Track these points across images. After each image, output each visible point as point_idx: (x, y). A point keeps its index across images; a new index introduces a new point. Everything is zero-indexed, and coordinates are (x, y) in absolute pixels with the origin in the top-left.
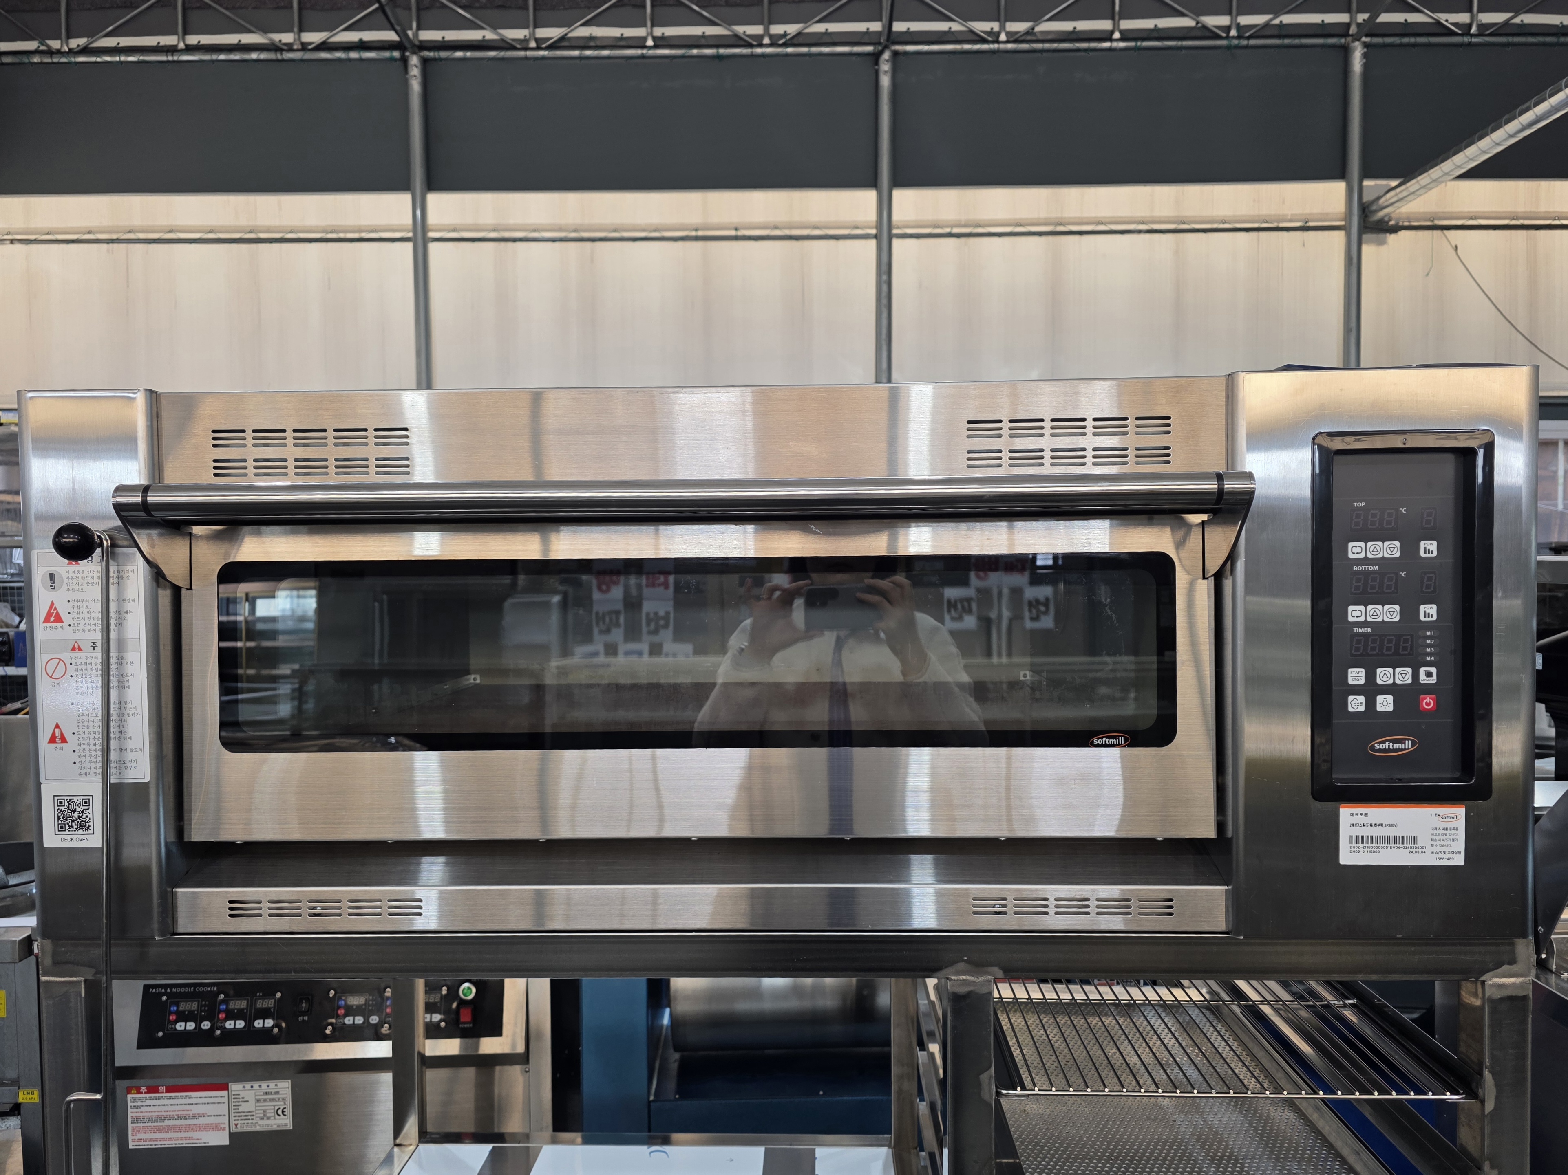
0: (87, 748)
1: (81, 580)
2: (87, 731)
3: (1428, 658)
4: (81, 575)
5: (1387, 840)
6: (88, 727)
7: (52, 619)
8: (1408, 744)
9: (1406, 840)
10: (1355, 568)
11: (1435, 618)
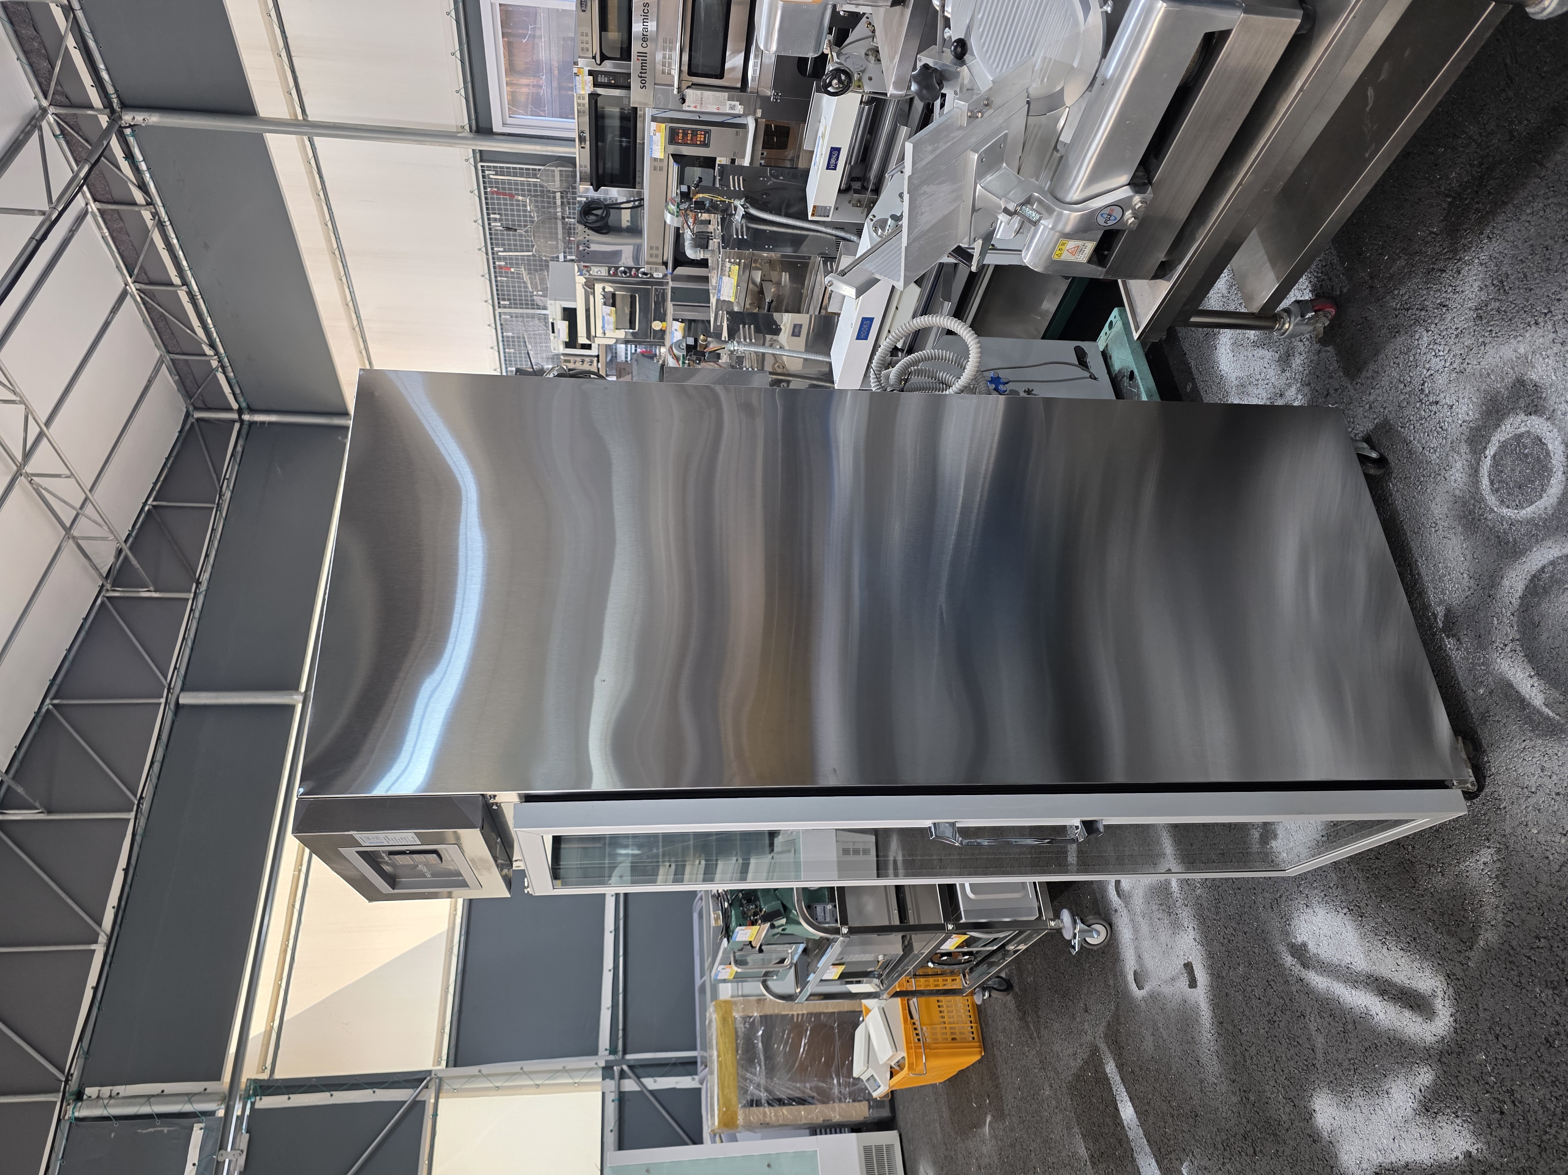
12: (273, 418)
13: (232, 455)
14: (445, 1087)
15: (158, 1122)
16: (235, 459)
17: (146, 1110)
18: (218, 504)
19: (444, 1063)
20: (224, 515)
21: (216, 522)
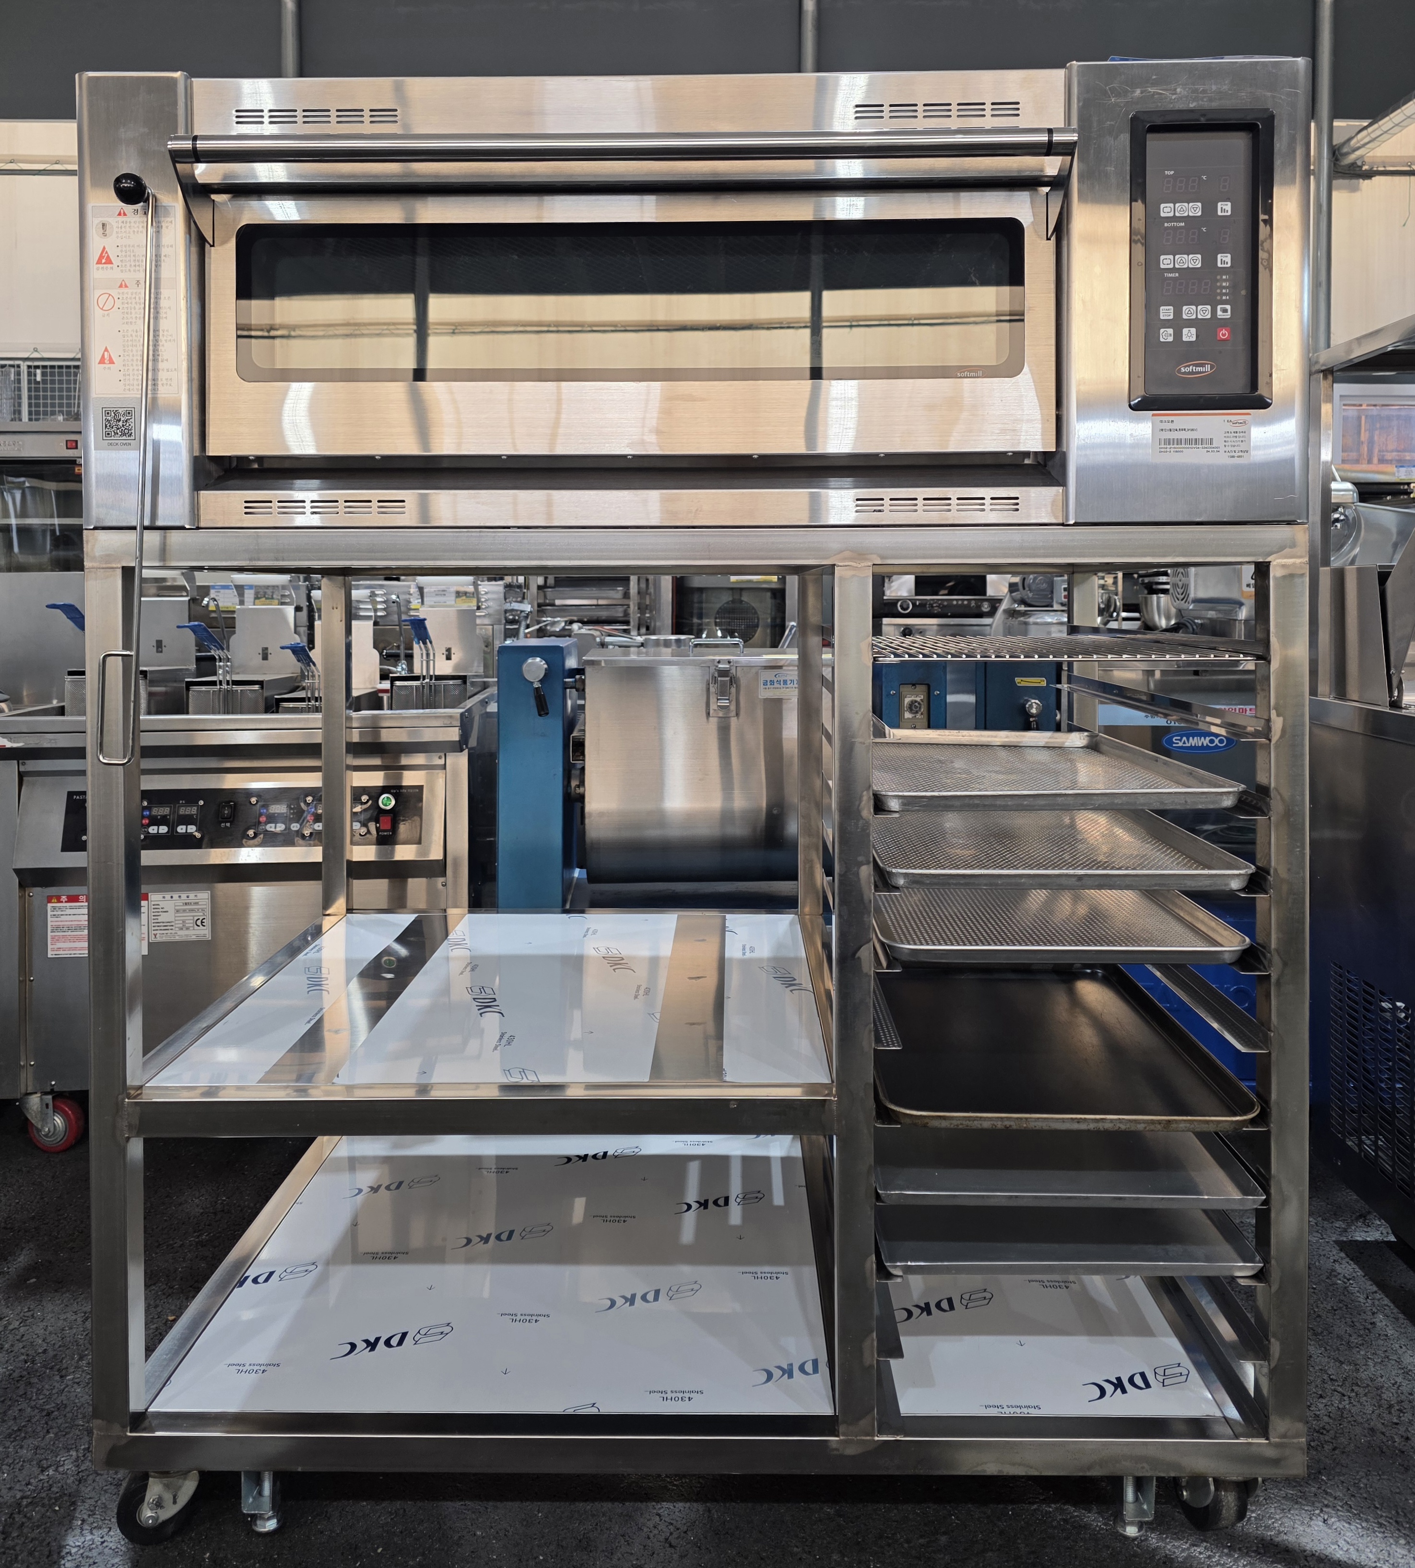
0: (131, 368)
1: (128, 229)
2: (131, 354)
3: (1224, 298)
4: (128, 224)
5: (1189, 441)
6: (132, 351)
7: (104, 261)
8: (1208, 368)
9: (1204, 442)
10: (1166, 225)
11: (1229, 265)
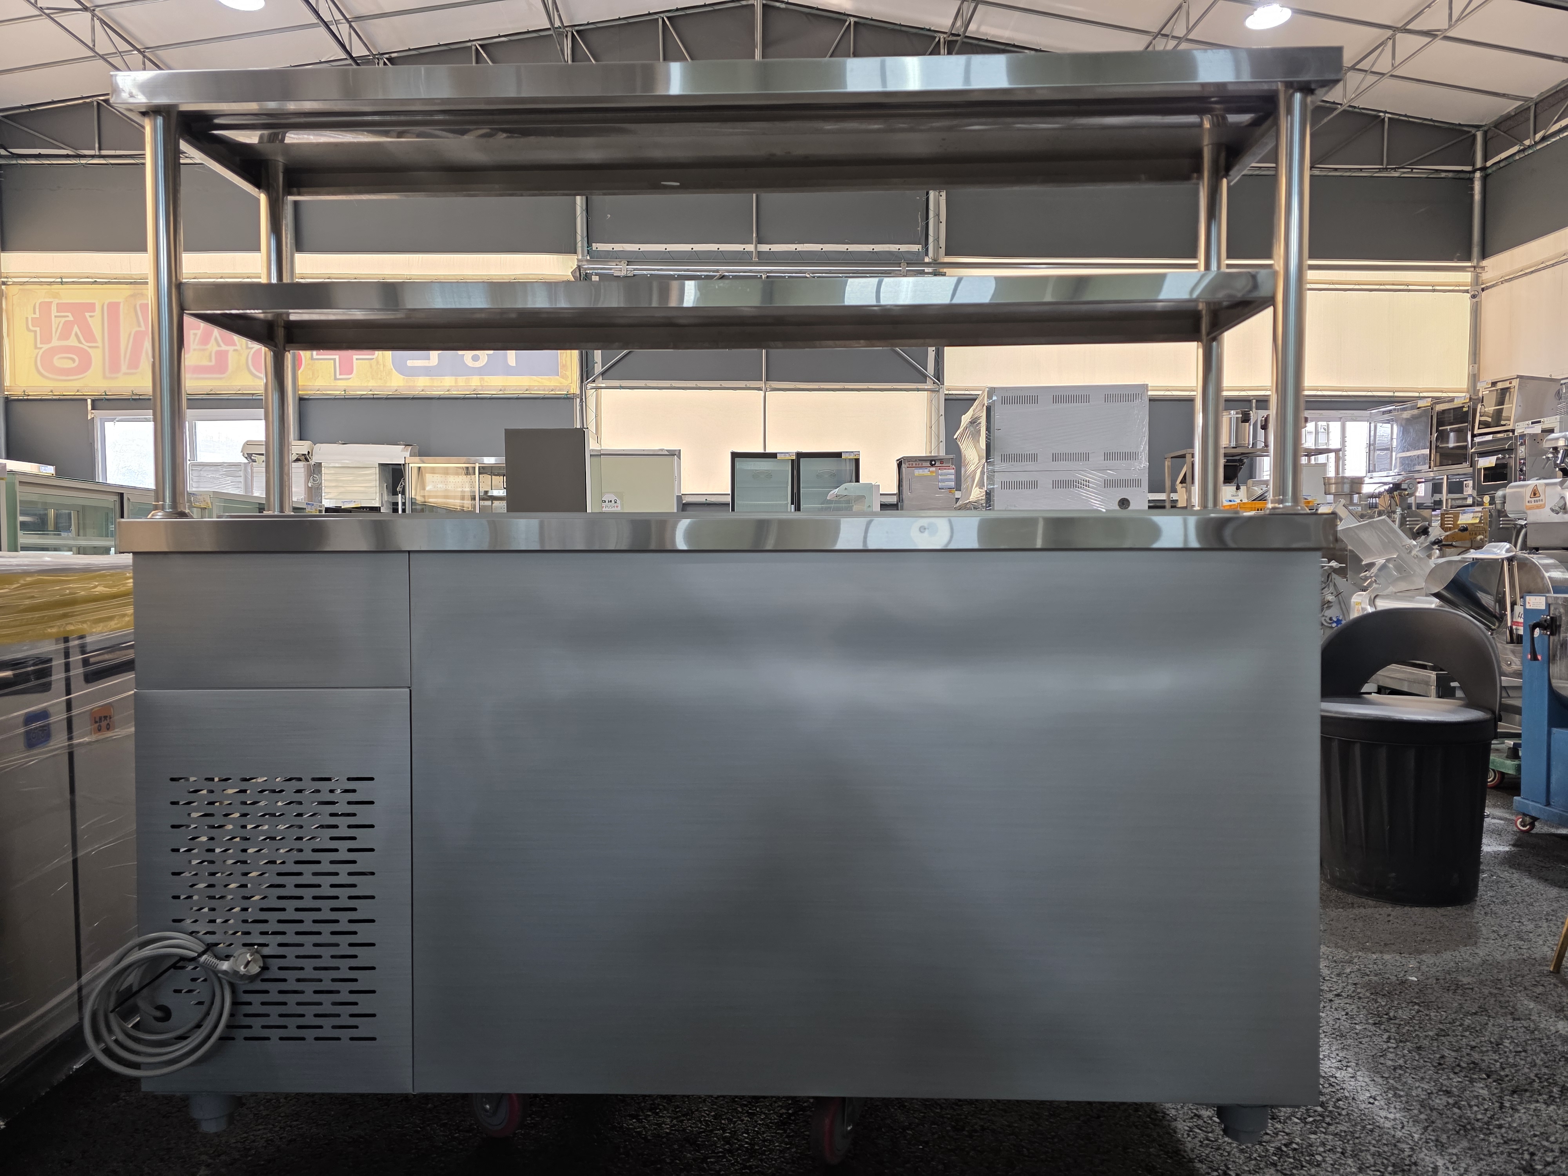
12: (1477, 197)
13: (1437, 170)
14: (934, 394)
15: (924, 223)
16: (1432, 173)
17: (931, 214)
18: (1387, 169)
19: (947, 392)
20: (1376, 175)
21: (1369, 169)
